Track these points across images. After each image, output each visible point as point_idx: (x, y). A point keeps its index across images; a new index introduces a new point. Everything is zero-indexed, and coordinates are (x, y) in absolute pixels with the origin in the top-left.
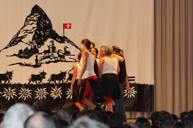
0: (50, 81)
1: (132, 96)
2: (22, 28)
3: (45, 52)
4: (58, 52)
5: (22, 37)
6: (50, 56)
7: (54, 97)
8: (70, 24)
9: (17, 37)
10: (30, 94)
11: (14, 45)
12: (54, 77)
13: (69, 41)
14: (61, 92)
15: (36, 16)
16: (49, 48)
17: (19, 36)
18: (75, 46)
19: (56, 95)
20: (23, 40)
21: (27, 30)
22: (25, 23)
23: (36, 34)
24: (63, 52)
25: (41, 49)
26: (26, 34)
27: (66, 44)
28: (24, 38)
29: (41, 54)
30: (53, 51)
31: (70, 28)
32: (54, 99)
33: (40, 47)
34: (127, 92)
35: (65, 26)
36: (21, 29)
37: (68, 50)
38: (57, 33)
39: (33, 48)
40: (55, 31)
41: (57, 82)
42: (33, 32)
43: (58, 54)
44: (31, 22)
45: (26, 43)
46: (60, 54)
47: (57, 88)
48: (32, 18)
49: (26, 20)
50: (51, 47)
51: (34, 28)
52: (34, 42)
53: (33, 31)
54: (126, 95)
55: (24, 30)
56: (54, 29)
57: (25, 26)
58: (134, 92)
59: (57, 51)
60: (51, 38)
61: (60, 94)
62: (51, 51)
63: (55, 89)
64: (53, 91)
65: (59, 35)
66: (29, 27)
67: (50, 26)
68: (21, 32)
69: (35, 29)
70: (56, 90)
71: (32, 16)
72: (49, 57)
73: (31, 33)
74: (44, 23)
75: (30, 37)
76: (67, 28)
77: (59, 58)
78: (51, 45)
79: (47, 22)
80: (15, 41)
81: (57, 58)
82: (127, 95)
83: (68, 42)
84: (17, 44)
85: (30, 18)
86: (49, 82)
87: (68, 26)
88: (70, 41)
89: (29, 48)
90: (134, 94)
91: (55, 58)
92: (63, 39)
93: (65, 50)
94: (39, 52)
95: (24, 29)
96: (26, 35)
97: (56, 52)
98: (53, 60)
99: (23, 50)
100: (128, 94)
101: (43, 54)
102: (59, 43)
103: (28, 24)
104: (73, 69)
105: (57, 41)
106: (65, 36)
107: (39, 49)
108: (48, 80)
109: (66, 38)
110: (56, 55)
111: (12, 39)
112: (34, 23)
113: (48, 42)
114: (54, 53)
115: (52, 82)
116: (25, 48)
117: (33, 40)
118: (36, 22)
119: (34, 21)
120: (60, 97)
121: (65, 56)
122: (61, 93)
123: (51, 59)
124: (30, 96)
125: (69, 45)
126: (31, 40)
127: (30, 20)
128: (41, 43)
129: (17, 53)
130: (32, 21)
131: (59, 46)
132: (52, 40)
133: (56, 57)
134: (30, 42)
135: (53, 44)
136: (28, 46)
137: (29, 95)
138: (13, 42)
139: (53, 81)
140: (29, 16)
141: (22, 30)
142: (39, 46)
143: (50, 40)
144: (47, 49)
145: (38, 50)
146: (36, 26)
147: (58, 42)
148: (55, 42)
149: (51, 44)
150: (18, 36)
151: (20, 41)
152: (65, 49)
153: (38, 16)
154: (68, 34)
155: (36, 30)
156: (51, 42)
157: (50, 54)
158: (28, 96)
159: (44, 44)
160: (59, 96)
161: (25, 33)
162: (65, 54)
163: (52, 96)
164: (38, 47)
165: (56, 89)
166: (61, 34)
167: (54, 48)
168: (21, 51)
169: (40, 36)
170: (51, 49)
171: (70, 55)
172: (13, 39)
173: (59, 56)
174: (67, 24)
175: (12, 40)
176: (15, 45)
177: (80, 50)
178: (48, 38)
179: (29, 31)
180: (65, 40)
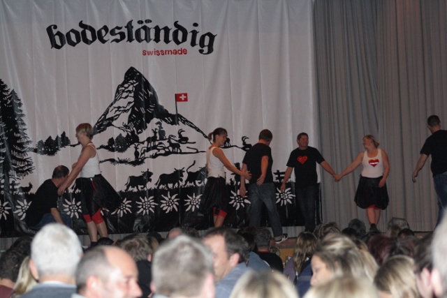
0: (159, 185)
1: (288, 202)
2: (112, 104)
3: (149, 140)
4: (169, 138)
5: (112, 119)
6: (157, 146)
7: (166, 210)
8: (186, 95)
9: (105, 119)
10: (129, 208)
11: (100, 132)
12: (164, 179)
13: (185, 121)
14: (177, 201)
15: (132, 84)
16: (155, 133)
17: (108, 117)
18: (195, 128)
19: (169, 206)
20: (114, 123)
21: (119, 107)
22: (116, 96)
23: (133, 112)
24: (178, 139)
25: (143, 136)
26: (118, 113)
27: (181, 126)
28: (116, 119)
29: (143, 143)
30: (162, 138)
31: (186, 100)
32: (167, 212)
33: (140, 133)
34: (280, 196)
35: (178, 98)
36: (110, 106)
37: (184, 135)
38: (166, 110)
39: (130, 134)
40: (162, 107)
41: (170, 186)
42: (129, 110)
43: (169, 142)
44: (125, 95)
45: (119, 128)
46: (173, 141)
47: (171, 196)
48: (126, 88)
49: (118, 91)
50: (157, 131)
51: (129, 103)
52: (132, 125)
53: (128, 108)
54: (279, 200)
55: (115, 108)
56: (160, 103)
57: (115, 100)
58: (291, 196)
59: (167, 137)
60: (157, 118)
61: (176, 205)
62: (158, 139)
63: (167, 196)
64: (165, 200)
65: (170, 112)
66: (122, 103)
67: (153, 99)
68: (110, 110)
69: (131, 105)
70: (170, 199)
71: (126, 85)
72: (155, 147)
73: (125, 111)
74: (145, 94)
75: (124, 118)
76: (181, 100)
77: (171, 149)
78: (158, 128)
79: (150, 93)
80: (102, 125)
81: (168, 148)
82: (280, 202)
83: (184, 123)
84: (104, 129)
85: (123, 89)
86: (158, 187)
87: (183, 97)
88: (187, 121)
89: (124, 135)
90: (290, 199)
91: (164, 148)
92: (175, 119)
93: (180, 136)
94: (140, 141)
95: (114, 105)
96: (119, 115)
97: (166, 139)
98: (162, 152)
99: (115, 138)
100: (282, 199)
101: (146, 143)
102: (170, 125)
103: (121, 98)
104: (193, 165)
105: (166, 121)
106: (178, 113)
107: (139, 135)
108: (156, 184)
109: (181, 117)
110: (166, 144)
111: (96, 122)
112: (130, 95)
113: (153, 124)
114: (163, 142)
115: (161, 187)
116: (118, 135)
117: (129, 122)
118: (132, 94)
119: (130, 92)
120: (177, 210)
121: (181, 145)
122: (177, 203)
123: (159, 150)
124: (129, 210)
125: (186, 127)
126: (126, 123)
127: (123, 91)
128: (142, 127)
129: (106, 144)
130: (127, 92)
131: (171, 130)
132: (159, 120)
133: (167, 146)
134: (125, 126)
135: (161, 127)
136: (121, 132)
137: (127, 209)
138: (99, 128)
139: (164, 185)
140: (122, 85)
141: (112, 108)
142: (140, 131)
143: (155, 120)
144: (152, 135)
145: (138, 137)
146: (132, 100)
147: (169, 123)
148: (164, 123)
149: (157, 127)
150: (105, 117)
151: (110, 124)
152: (179, 134)
153: (135, 85)
154: (184, 109)
155: (133, 107)
156: (157, 124)
157: (157, 143)
158: (127, 211)
159: (146, 127)
160: (173, 208)
161: (116, 111)
162: (180, 141)
163: (164, 209)
164: (138, 133)
165: (169, 197)
166: (172, 111)
167: (162, 133)
168: (111, 141)
169: (139, 115)
170: (158, 135)
171: (187, 143)
172: (98, 122)
173: (171, 145)
174: (181, 95)
175: (96, 124)
176: (103, 131)
177: (204, 134)
178: (152, 118)
179: (122, 109)
180: (178, 120)
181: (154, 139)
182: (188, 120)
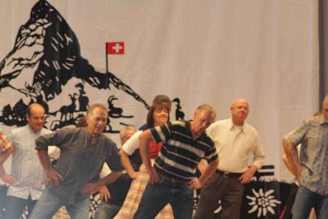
1: (268, 212)
2: (10, 54)
3: (64, 110)
5: (10, 76)
6: (75, 119)
8: (122, 44)
13: (119, 84)
15: (42, 25)
16: (73, 100)
17: (3, 73)
18: (134, 94)
20: (12, 82)
21: (21, 59)
22: (16, 43)
23: (42, 67)
25: (55, 104)
26: (18, 67)
27: (112, 90)
28: (15, 77)
29: (54, 114)
30: (83, 108)
31: (122, 52)
33: (51, 99)
34: (257, 202)
35: (109, 48)
36: (8, 57)
37: (116, 104)
38: (91, 66)
39: (35, 100)
40: (86, 61)
42: (35, 64)
44: (30, 40)
45: (19, 90)
48: (32, 31)
49: (19, 35)
50: (77, 97)
51: (37, 53)
52: (38, 86)
53: (34, 60)
54: (255, 208)
55: (14, 59)
56: (83, 55)
57: (16, 49)
58: (274, 202)
60: (78, 77)
62: (78, 108)
65: (96, 70)
66: (25, 53)
67: (74, 48)
68: (6, 64)
69: (39, 56)
71: (32, 27)
72: (72, 122)
73: (29, 65)
74: (60, 41)
75: (27, 76)
76: (114, 52)
78: (78, 93)
79: (68, 39)
82: (257, 210)
83: (117, 87)
85: (28, 31)
87: (117, 48)
88: (122, 84)
89: (27, 101)
90: (273, 208)
92: (105, 80)
93: (111, 106)
95: (14, 56)
96: (20, 71)
99: (12, 106)
100: (260, 206)
101: (59, 114)
102: (96, 89)
103: (24, 45)
105: (90, 83)
106: (110, 71)
107: (49, 103)
109: (113, 77)
112: (38, 41)
113: (71, 87)
114: (84, 113)
116: (18, 101)
117: (35, 81)
118: (41, 41)
119: (38, 36)
121: (111, 119)
125: (119, 93)
126: (30, 83)
127: (28, 35)
128: (54, 90)
129: (0, 114)
130: (33, 36)
131: (97, 97)
132: (80, 81)
134: (29, 88)
135: (82, 92)
136: (23, 96)
140: (26, 26)
141: (10, 59)
142: (50, 96)
143: (74, 81)
144: (68, 102)
145: (47, 106)
146: (40, 48)
147: (94, 86)
148: (87, 86)
149: (77, 91)
151: (6, 84)
152: (110, 102)
153: (46, 26)
154: (117, 66)
155: (41, 60)
156: (77, 86)
157: (75, 115)
159: (61, 91)
161: (16, 65)
162: (110, 114)
164: (48, 100)
166: (99, 67)
167: (84, 101)
168: (7, 109)
169: (50, 72)
170: (77, 103)
171: (120, 116)
174: (114, 44)
177: (146, 105)
178: (70, 78)
179: (25, 62)
180: (109, 82)
181: (71, 109)
182: (124, 82)
